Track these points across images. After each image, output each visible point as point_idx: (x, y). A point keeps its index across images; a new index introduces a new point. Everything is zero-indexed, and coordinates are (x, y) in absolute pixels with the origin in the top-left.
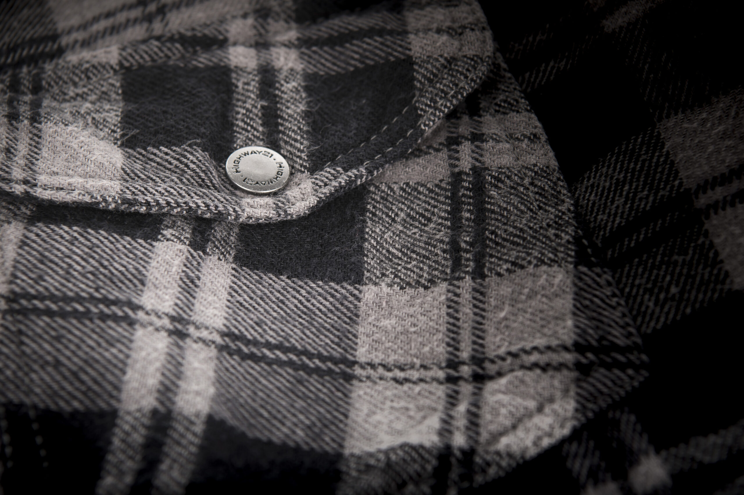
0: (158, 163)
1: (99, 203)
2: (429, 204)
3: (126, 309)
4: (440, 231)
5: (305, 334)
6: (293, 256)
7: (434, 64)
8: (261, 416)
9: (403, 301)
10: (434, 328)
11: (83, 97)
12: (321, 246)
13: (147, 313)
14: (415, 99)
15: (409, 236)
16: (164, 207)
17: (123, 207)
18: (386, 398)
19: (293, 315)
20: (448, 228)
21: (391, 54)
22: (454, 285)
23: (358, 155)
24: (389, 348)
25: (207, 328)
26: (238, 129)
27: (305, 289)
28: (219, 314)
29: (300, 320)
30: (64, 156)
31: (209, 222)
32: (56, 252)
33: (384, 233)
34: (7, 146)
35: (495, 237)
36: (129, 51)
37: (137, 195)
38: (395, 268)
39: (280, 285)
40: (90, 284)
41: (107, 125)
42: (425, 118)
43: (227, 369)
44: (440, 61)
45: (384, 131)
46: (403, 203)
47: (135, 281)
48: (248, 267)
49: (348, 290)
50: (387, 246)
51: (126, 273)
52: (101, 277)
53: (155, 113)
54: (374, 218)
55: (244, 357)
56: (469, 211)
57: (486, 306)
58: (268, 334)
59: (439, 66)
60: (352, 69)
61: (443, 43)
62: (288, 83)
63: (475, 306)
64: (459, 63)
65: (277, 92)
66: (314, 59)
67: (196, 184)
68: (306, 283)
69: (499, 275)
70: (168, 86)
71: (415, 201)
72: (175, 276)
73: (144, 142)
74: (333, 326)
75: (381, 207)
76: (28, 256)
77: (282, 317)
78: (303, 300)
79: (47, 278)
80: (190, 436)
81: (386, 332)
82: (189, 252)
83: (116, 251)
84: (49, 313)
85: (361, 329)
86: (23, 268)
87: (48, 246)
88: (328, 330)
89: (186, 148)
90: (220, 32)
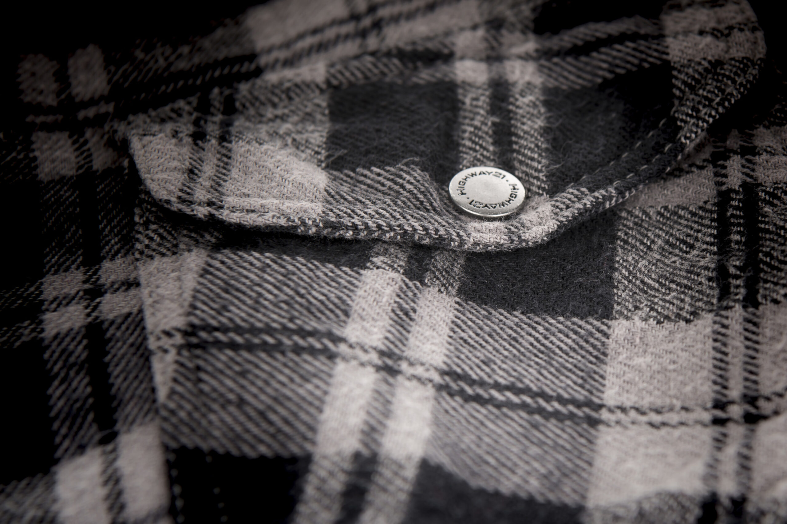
0: (369, 186)
1: (296, 227)
2: (692, 228)
3: (326, 342)
4: (704, 257)
5: (542, 375)
6: (529, 290)
7: (696, 67)
8: (487, 463)
9: (661, 336)
10: (697, 365)
11: (283, 118)
12: (563, 278)
13: (351, 346)
14: (674, 109)
15: (667, 265)
16: (374, 231)
17: (325, 232)
18: (639, 445)
19: (528, 354)
20: (715, 254)
21: (645, 61)
22: (722, 316)
23: (607, 174)
24: (643, 389)
25: (422, 364)
26: (464, 150)
27: (543, 326)
28: (439, 351)
29: (537, 359)
30: (257, 176)
31: (428, 249)
32: (243, 280)
33: (637, 262)
34: (190, 167)
35: (771, 260)
36: (339, 67)
37: (343, 217)
38: (650, 301)
39: (513, 321)
40: (283, 314)
41: (310, 146)
42: (686, 129)
43: (447, 412)
44: (703, 65)
45: (639, 147)
46: (661, 229)
47: (338, 312)
48: (474, 301)
49: (594, 326)
50: (642, 276)
51: (327, 303)
52: (297, 306)
53: (367, 132)
54: (626, 246)
55: (468, 399)
56: (739, 233)
57: (760, 338)
58: (498, 374)
59: (702, 71)
60: (599, 80)
61: (707, 45)
62: (523, 96)
63: (747, 339)
64: (726, 67)
65: (511, 107)
66: (555, 72)
67: (414, 208)
68: (544, 319)
69: (776, 302)
70: (383, 103)
71: (675, 226)
72: (386, 308)
73: (353, 163)
74: (575, 366)
75: (634, 233)
76: (210, 285)
77: (515, 356)
78: (541, 338)
79: (232, 308)
80: (399, 482)
81: (640, 371)
82: (404, 281)
83: (315, 279)
84: (233, 346)
85: (609, 369)
86: (204, 298)
87: (234, 274)
88: (570, 370)
89: (402, 167)
90: (445, 46)
